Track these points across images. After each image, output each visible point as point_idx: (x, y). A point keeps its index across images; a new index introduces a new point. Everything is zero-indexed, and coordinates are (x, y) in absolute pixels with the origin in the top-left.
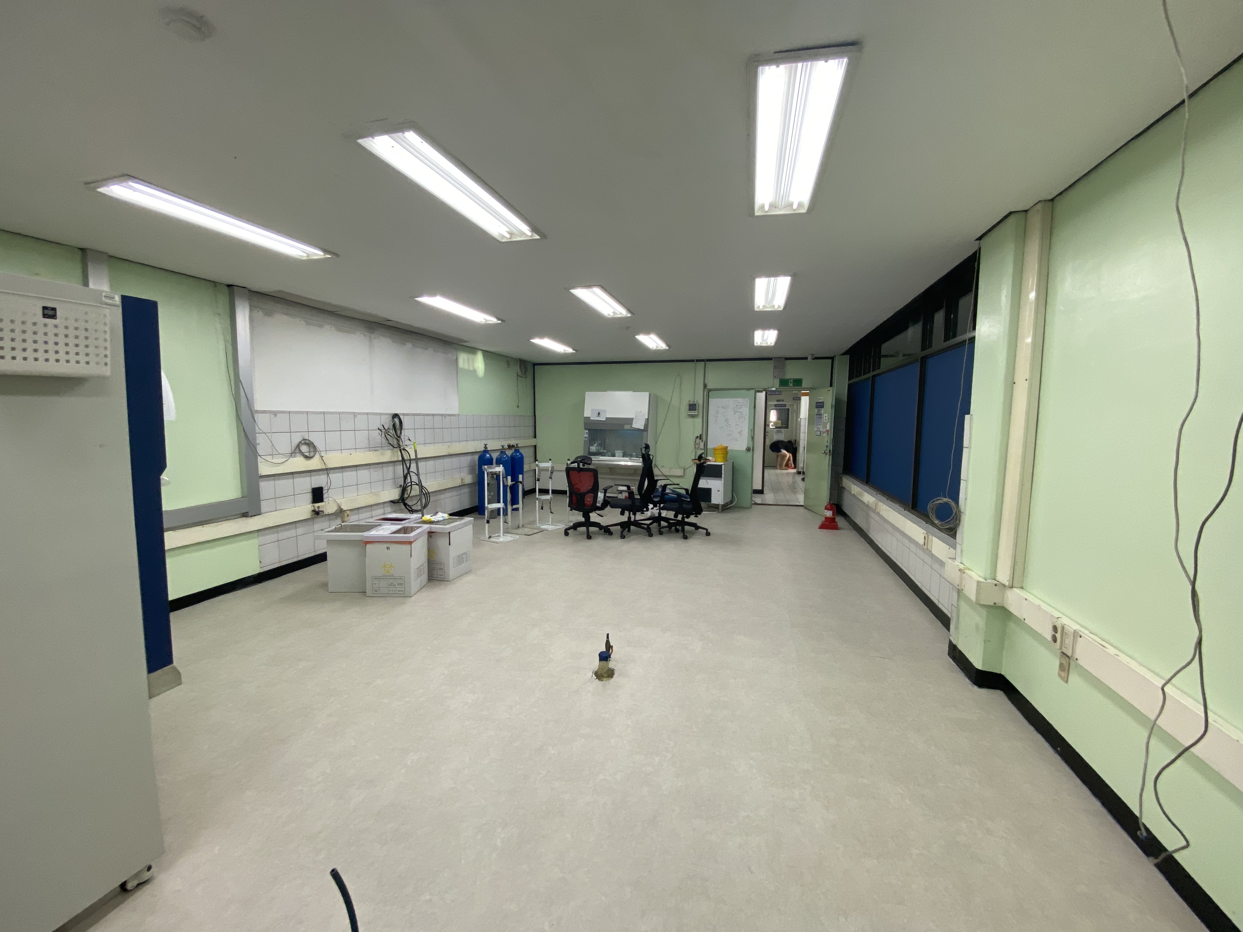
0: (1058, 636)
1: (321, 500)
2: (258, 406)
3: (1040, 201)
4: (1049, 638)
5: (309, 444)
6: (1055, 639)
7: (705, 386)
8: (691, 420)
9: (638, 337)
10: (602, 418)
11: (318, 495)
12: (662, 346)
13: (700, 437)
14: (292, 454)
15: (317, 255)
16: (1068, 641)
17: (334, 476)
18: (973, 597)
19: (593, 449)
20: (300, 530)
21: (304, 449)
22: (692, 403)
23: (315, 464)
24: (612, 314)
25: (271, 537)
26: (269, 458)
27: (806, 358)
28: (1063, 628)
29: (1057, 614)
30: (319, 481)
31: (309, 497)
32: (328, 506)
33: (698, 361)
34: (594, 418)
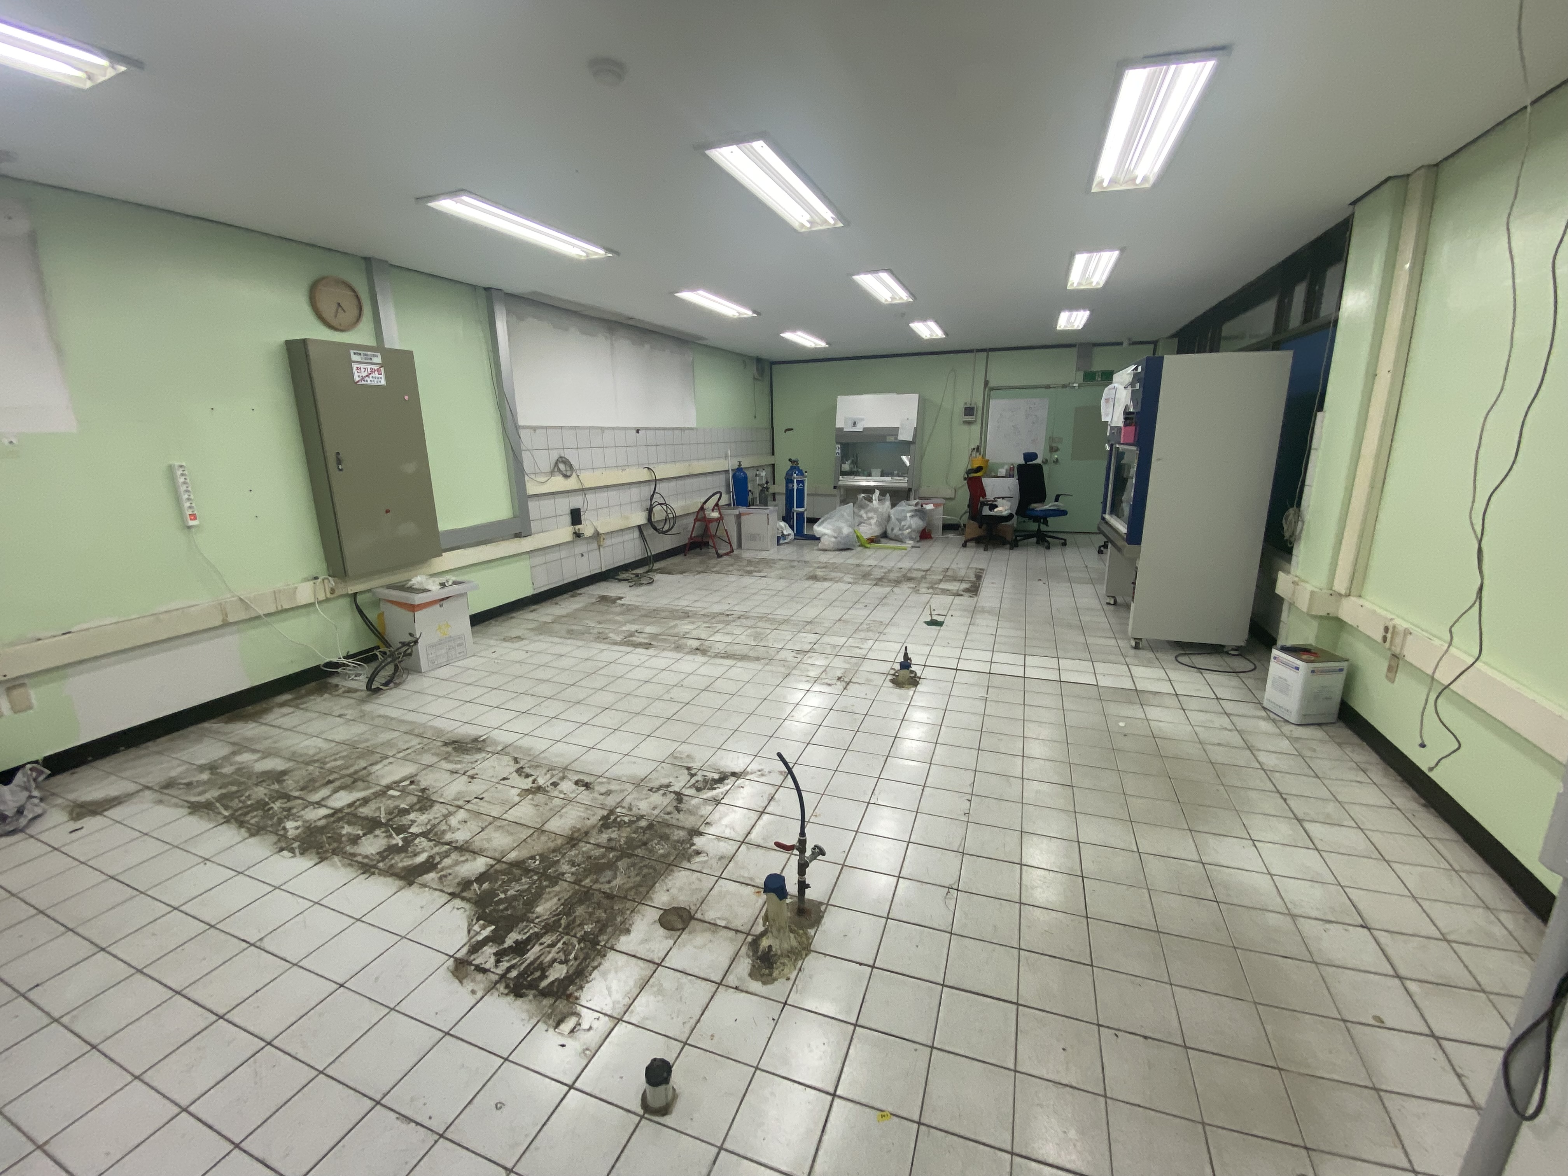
0: (1389, 636)
1: (579, 523)
2: (521, 422)
3: (1423, 166)
4: (1379, 639)
5: (566, 462)
6: (1385, 639)
7: (986, 383)
8: (966, 428)
9: (912, 325)
10: (859, 428)
11: (576, 516)
12: (939, 333)
13: (978, 449)
14: (552, 473)
15: (596, 253)
16: (1398, 640)
17: (590, 497)
18: (1304, 609)
19: (846, 467)
20: (564, 553)
21: (562, 466)
22: (968, 405)
23: (571, 484)
24: (890, 300)
25: (539, 560)
26: (533, 476)
27: (1121, 344)
28: (1394, 627)
29: (1390, 616)
30: (576, 502)
31: (568, 519)
32: (587, 529)
33: (978, 351)
34: (848, 428)
